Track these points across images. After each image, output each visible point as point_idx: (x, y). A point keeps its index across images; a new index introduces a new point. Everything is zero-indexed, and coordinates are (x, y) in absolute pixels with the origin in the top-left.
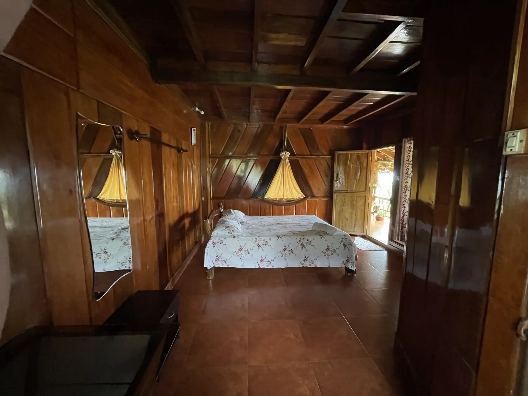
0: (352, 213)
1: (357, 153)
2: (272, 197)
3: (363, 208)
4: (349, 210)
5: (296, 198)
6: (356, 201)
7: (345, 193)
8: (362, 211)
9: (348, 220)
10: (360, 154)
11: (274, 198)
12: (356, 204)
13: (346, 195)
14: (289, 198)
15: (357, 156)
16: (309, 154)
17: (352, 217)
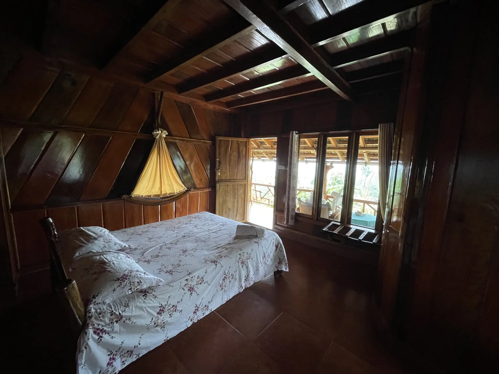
0: (234, 203)
1: (237, 141)
2: (144, 194)
3: (243, 196)
4: (232, 200)
5: (177, 193)
6: (237, 190)
7: (227, 182)
8: (242, 199)
9: (231, 210)
10: (239, 142)
11: (146, 196)
12: (237, 192)
13: (228, 184)
14: (168, 193)
15: (237, 143)
16: (188, 136)
17: (234, 206)
